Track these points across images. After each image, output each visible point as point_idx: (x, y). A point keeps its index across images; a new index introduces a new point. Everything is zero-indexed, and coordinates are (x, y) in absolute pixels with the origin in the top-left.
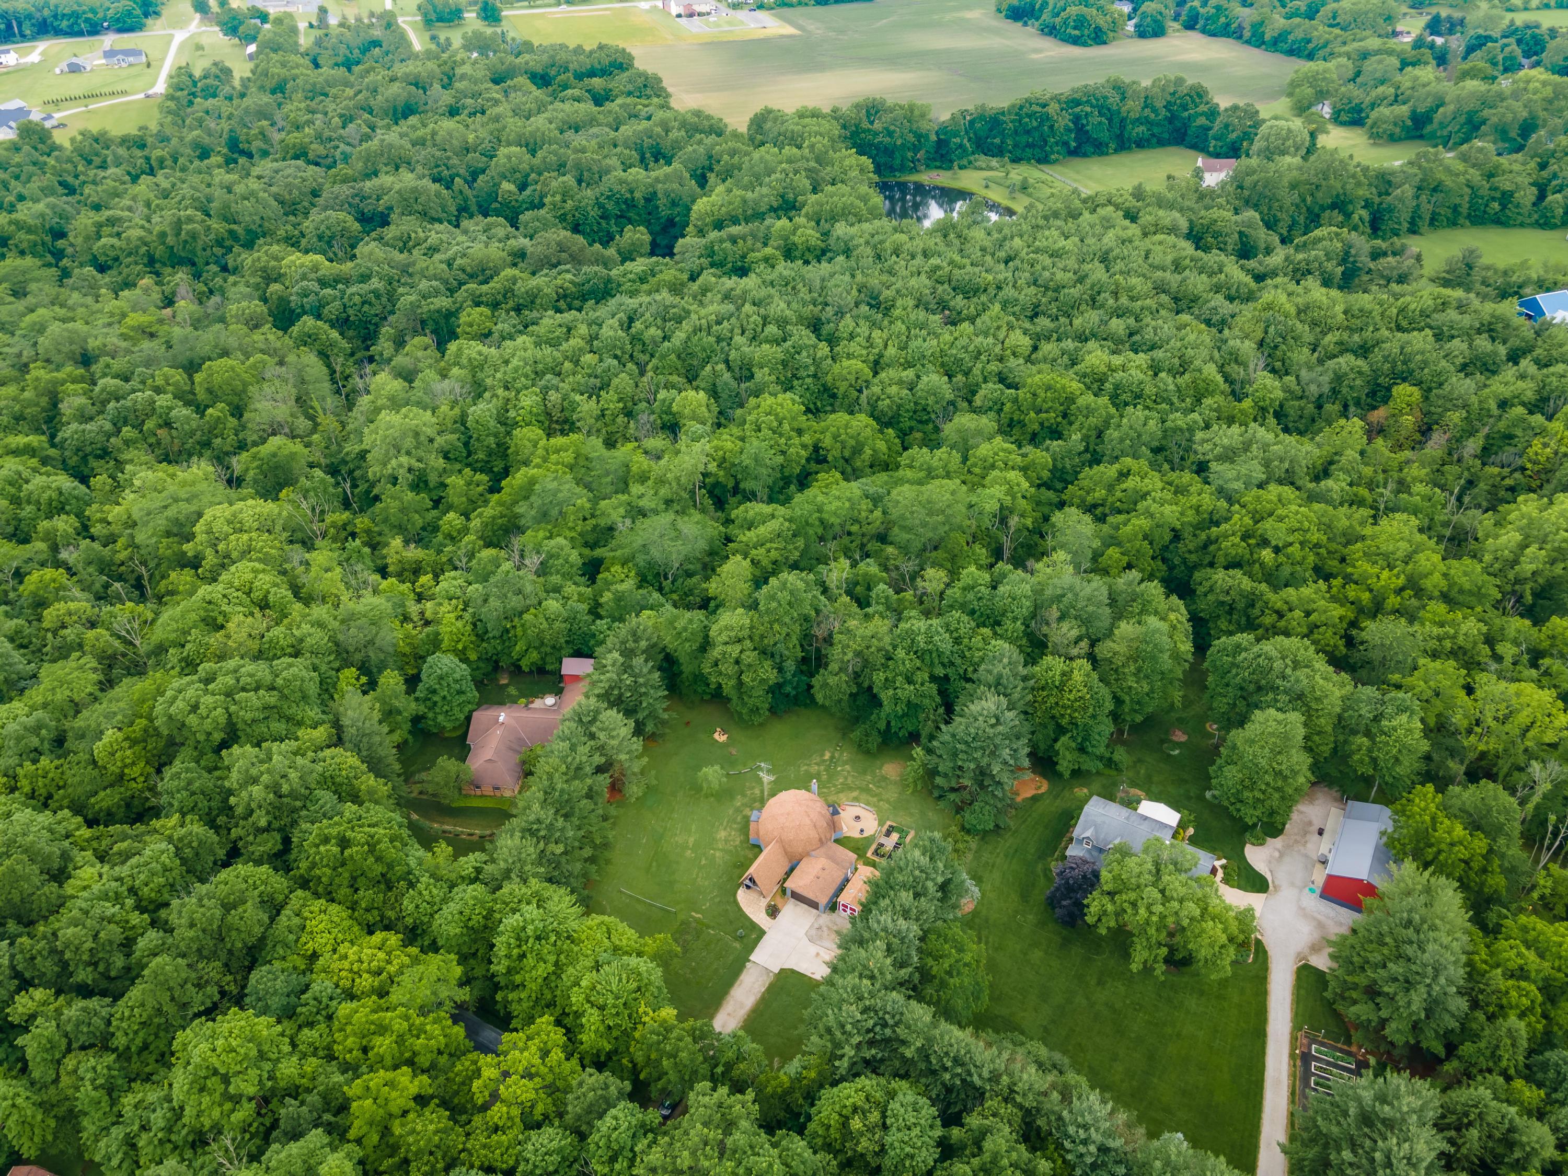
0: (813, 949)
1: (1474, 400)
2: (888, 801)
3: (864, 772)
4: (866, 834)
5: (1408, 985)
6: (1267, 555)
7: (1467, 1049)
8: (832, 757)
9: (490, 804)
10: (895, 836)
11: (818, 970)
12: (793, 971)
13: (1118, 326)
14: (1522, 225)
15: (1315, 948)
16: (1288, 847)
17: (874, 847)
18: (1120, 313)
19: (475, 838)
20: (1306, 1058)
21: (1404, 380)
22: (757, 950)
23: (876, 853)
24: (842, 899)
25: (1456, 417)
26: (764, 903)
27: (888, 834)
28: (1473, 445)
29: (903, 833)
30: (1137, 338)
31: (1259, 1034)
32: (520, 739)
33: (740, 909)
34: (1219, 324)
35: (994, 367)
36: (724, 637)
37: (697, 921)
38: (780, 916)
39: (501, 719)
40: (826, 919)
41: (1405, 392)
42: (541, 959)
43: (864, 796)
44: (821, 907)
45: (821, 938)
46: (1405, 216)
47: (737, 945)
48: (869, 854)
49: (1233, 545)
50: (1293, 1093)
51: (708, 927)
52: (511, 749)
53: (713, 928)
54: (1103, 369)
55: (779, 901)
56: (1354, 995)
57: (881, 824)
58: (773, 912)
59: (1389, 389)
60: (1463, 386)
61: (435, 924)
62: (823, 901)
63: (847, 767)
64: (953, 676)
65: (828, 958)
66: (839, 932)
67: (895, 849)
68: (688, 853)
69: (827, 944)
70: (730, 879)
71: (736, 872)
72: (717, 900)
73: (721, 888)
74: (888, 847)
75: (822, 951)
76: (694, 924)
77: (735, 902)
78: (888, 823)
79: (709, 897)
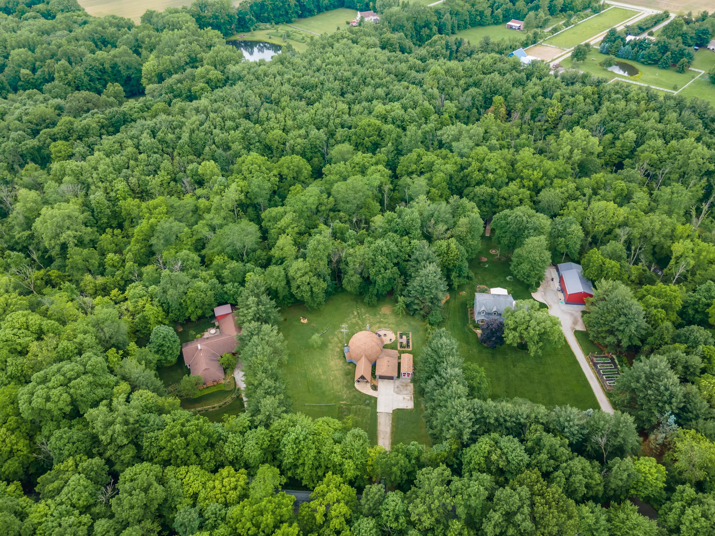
0: (401, 397)
1: (524, 97)
2: (393, 324)
3: (375, 315)
4: (392, 341)
5: (627, 324)
6: (490, 176)
7: (650, 339)
8: (358, 313)
9: (215, 390)
10: (404, 337)
11: (409, 405)
12: (398, 409)
13: (380, 91)
14: (489, 25)
15: (575, 323)
16: (545, 289)
17: (399, 345)
18: (377, 86)
19: (217, 408)
20: (595, 364)
21: (495, 94)
22: (378, 407)
23: (401, 346)
24: (402, 371)
25: (519, 105)
26: (369, 385)
27: (401, 337)
28: (528, 115)
29: (407, 334)
30: (390, 96)
31: (576, 362)
32: (213, 354)
33: (360, 392)
34: (420, 84)
35: (338, 121)
36: (299, 274)
37: (345, 404)
38: (379, 388)
39: (199, 347)
40: (398, 382)
41: (497, 99)
42: (309, 449)
43: (382, 325)
44: (395, 378)
45: (401, 391)
46: (450, 27)
47: (368, 408)
48: (399, 348)
49: (477, 176)
50: (598, 379)
51: (351, 405)
52: (211, 360)
53: (354, 405)
54: (384, 112)
55: (374, 382)
56: (603, 335)
57: (396, 334)
58: (375, 388)
59: (491, 99)
60: (517, 92)
61: (245, 455)
62: (396, 375)
63: (367, 315)
64: (401, 262)
65: (409, 398)
66: (407, 386)
67: (408, 342)
68: (322, 377)
69: (405, 392)
70: (348, 381)
71: (349, 377)
72: (348, 392)
73: (346, 386)
74: (405, 343)
75: (405, 396)
76: (344, 407)
77: (357, 390)
78: (398, 333)
79: (344, 392)
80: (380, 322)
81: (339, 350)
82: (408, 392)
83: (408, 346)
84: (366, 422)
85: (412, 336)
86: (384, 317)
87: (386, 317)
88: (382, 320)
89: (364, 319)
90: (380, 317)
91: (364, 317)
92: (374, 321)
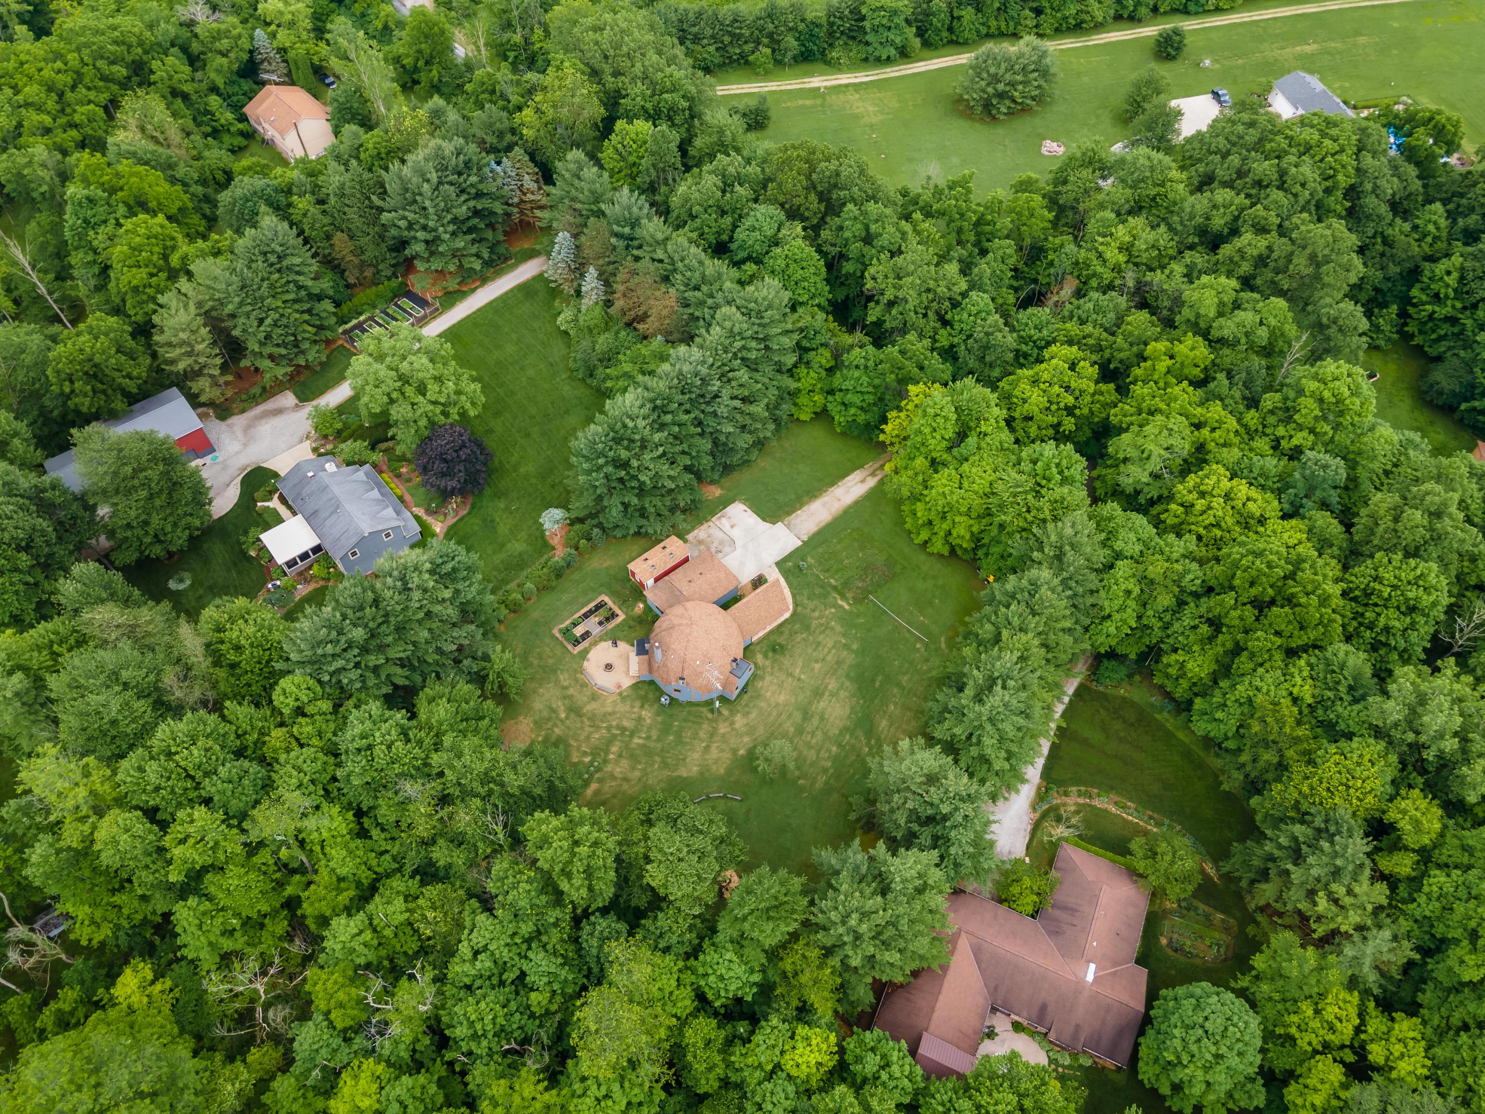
0: (735, 533)
3: (560, 740)
10: (578, 631)
12: (764, 520)
17: (609, 626)
22: (791, 549)
27: (586, 635)
29: (566, 632)
37: (843, 597)
38: (754, 575)
43: (581, 698)
45: (722, 543)
48: (622, 617)
51: (835, 588)
53: (830, 585)
58: (758, 582)
63: (576, 756)
65: (724, 520)
66: (700, 542)
67: (586, 616)
68: (833, 685)
69: (719, 535)
70: (793, 633)
71: (782, 640)
72: (817, 614)
73: (807, 628)
74: (594, 620)
75: (727, 528)
76: (849, 595)
77: (796, 604)
78: (576, 651)
79: (822, 621)
80: (575, 710)
81: (739, 718)
82: (711, 531)
83: (598, 607)
84: (839, 542)
85: (562, 620)
86: (549, 719)
87: (545, 714)
88: (563, 716)
89: (594, 754)
90: (556, 725)
91: (587, 759)
92: (582, 728)
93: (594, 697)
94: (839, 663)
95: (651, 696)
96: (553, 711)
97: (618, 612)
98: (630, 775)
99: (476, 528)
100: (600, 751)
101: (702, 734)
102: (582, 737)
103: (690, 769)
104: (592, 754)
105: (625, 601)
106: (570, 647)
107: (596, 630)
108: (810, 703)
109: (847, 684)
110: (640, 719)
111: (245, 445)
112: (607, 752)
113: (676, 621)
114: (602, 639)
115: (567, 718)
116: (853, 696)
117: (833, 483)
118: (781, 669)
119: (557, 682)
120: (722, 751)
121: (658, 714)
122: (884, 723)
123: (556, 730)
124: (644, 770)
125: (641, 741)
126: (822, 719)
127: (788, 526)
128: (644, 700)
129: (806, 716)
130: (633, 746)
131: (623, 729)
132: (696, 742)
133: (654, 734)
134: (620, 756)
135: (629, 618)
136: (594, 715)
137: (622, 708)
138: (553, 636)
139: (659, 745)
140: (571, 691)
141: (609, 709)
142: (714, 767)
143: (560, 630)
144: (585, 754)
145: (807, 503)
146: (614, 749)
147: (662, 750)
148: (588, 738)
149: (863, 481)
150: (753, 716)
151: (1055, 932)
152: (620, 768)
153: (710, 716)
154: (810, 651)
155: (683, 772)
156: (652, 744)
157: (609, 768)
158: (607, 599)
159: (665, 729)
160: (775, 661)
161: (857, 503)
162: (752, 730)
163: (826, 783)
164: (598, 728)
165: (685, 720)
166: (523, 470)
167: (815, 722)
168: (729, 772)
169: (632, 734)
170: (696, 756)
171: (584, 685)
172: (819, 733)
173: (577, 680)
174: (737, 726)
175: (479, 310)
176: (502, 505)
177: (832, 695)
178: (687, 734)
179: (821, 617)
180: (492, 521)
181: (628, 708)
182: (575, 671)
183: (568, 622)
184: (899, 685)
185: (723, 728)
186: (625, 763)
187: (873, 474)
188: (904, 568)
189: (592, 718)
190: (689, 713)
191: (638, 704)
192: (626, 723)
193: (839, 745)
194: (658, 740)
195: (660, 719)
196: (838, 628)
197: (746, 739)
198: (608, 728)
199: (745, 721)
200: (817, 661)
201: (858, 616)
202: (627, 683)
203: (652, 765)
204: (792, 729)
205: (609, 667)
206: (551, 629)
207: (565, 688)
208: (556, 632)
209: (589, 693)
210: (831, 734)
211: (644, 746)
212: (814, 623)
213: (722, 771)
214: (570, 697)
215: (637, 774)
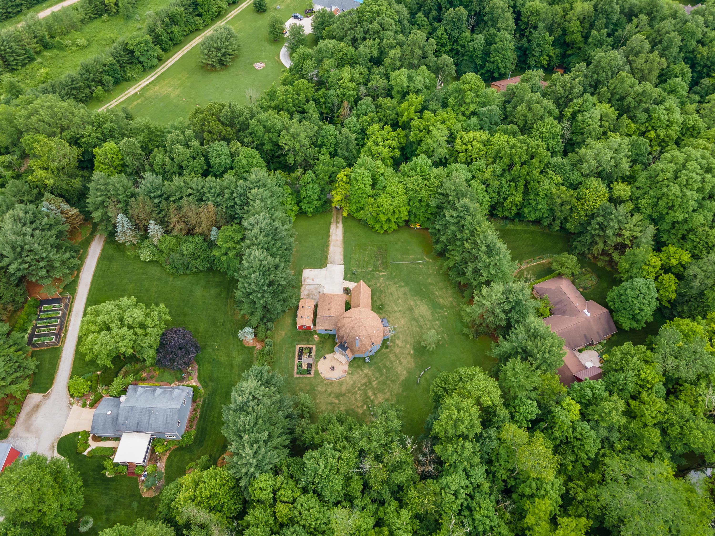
0: (317, 281)
4: (322, 360)
10: (304, 367)
11: (307, 273)
12: (321, 268)
17: (314, 354)
22: (343, 270)
23: (310, 350)
27: (309, 365)
29: (301, 372)
37: (380, 271)
38: (342, 290)
39: (588, 313)
45: (316, 289)
47: (354, 269)
48: (314, 348)
51: (373, 271)
53: (370, 271)
55: (347, 297)
57: (317, 372)
58: (347, 291)
63: (360, 411)
65: (307, 281)
66: (308, 295)
67: (300, 358)
68: (412, 303)
69: (312, 287)
70: (379, 298)
71: (379, 303)
72: (378, 285)
73: (381, 291)
74: (305, 358)
75: (311, 282)
76: (380, 269)
78: (312, 375)
79: (383, 285)
80: (339, 396)
81: (397, 342)
82: (308, 287)
83: (301, 351)
84: (355, 254)
85: (293, 369)
86: (334, 408)
87: (330, 408)
88: (337, 401)
89: (365, 403)
90: (339, 408)
91: (365, 407)
92: (350, 399)
93: (341, 384)
94: (405, 294)
95: (360, 363)
96: (331, 404)
97: (310, 346)
98: (386, 397)
99: (210, 368)
100: (366, 400)
101: (393, 359)
102: (354, 402)
103: (403, 375)
104: (364, 404)
105: (308, 340)
106: (308, 375)
107: (310, 360)
108: (412, 315)
109: (415, 298)
110: (366, 375)
111: (38, 437)
112: (369, 397)
113: (352, 324)
114: (317, 361)
115: (340, 401)
116: (422, 300)
117: (328, 236)
118: (390, 313)
119: (319, 392)
120: (406, 358)
121: (370, 367)
122: (441, 300)
123: (341, 409)
124: (389, 390)
125: (376, 382)
126: (422, 317)
127: (332, 263)
128: (359, 367)
129: (417, 321)
130: (375, 386)
131: (365, 384)
132: (394, 363)
133: (377, 375)
134: (375, 394)
135: (317, 344)
136: (349, 390)
137: (355, 377)
138: (297, 378)
139: (384, 377)
140: (329, 391)
141: (351, 382)
142: (410, 366)
143: (297, 373)
144: (362, 406)
145: (328, 250)
146: (370, 394)
147: (387, 378)
148: (356, 399)
149: (337, 227)
150: (401, 336)
151: (563, 312)
152: (380, 398)
153: (388, 350)
154: (391, 298)
155: (402, 378)
156: (381, 379)
157: (376, 402)
158: (300, 346)
159: (379, 370)
160: (385, 312)
161: (344, 237)
162: (406, 342)
163: (448, 335)
164: (356, 393)
165: (382, 360)
166: (201, 329)
167: (421, 319)
168: (416, 363)
169: (370, 383)
170: (400, 368)
171: (331, 384)
172: (427, 322)
173: (326, 384)
174: (400, 345)
175: (92, 282)
176: (210, 350)
177: (416, 306)
178: (388, 364)
179: (381, 284)
180: (214, 360)
181: (357, 376)
182: (321, 382)
183: (296, 368)
184: (430, 284)
185: (397, 350)
186: (379, 395)
187: (337, 223)
188: (386, 245)
189: (349, 391)
190: (380, 356)
191: (359, 370)
192: (363, 381)
193: (438, 320)
194: (381, 376)
195: (373, 368)
196: (391, 283)
197: (408, 346)
198: (359, 389)
199: (400, 341)
200: (398, 300)
201: (391, 273)
202: (346, 367)
203: (389, 386)
204: (418, 329)
205: (333, 368)
206: (293, 376)
207: (326, 391)
208: (296, 375)
209: (337, 384)
210: (430, 319)
211: (379, 382)
212: (381, 288)
213: (413, 364)
214: (331, 392)
215: (388, 394)
